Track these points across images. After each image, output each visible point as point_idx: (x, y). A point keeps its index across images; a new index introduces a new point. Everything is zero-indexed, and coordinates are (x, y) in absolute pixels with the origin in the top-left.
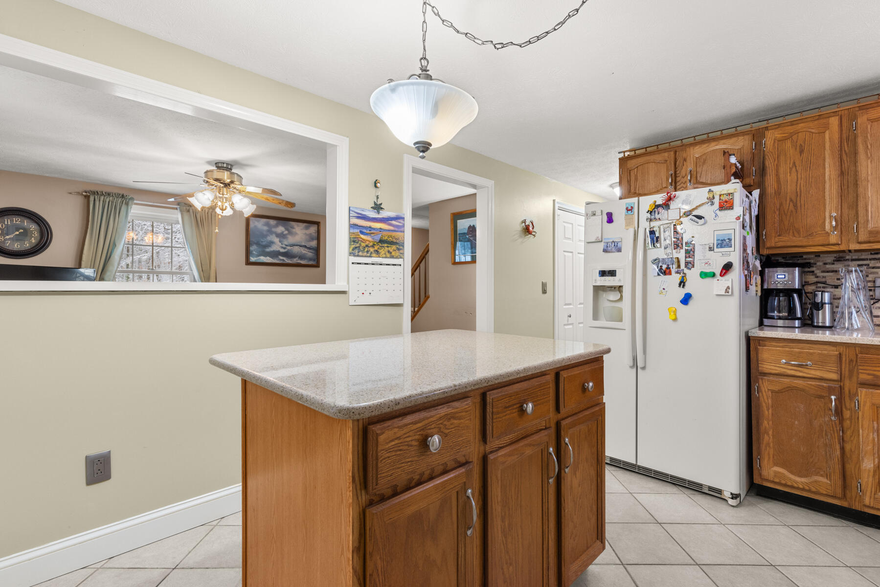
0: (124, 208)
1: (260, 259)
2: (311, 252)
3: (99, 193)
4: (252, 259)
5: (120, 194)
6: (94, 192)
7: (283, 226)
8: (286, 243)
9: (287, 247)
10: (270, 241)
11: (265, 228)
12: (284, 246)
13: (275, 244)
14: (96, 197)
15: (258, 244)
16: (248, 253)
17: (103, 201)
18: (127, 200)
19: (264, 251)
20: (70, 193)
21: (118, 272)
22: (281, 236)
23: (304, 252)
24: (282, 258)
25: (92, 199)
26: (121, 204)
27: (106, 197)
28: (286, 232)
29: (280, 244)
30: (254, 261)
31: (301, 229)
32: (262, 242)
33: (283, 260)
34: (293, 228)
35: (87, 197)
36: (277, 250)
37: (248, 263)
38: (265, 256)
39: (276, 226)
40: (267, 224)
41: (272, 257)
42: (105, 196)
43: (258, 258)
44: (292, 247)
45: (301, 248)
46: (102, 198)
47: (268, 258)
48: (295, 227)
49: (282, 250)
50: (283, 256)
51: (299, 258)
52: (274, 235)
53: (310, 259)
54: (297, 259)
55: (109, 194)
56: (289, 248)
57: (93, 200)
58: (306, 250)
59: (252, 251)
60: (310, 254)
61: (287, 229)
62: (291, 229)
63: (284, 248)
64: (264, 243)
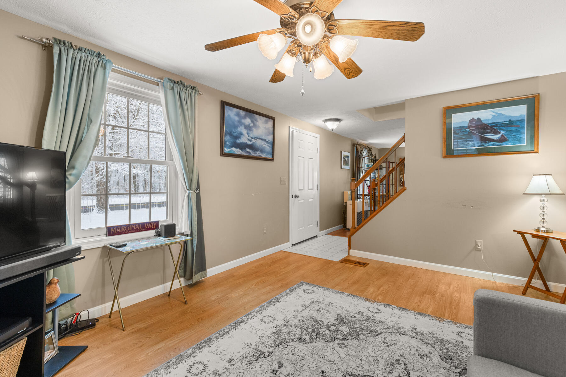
0: (100, 71)
1: (232, 150)
2: (269, 146)
3: (67, 44)
4: (227, 150)
5: (94, 52)
6: (60, 41)
7: (250, 118)
8: (251, 135)
9: (252, 140)
10: (240, 132)
11: (237, 118)
12: (250, 138)
13: (244, 136)
14: (63, 48)
15: (230, 134)
16: (223, 144)
17: (72, 57)
18: (104, 62)
19: (235, 142)
20: (22, 38)
21: (94, 160)
22: (248, 128)
23: (264, 145)
24: (248, 150)
25: (56, 50)
26: (96, 66)
27: (76, 52)
28: (252, 125)
29: (247, 136)
30: (227, 152)
31: (262, 123)
32: (234, 132)
33: (249, 152)
34: (256, 121)
35: (47, 48)
36: (245, 142)
37: (223, 154)
38: (236, 148)
39: (245, 117)
40: (238, 115)
41: (241, 149)
42: (74, 50)
43: (231, 149)
44: (256, 140)
45: (262, 141)
46: (71, 51)
47: (238, 149)
48: (258, 120)
49: (249, 143)
50: (249, 149)
51: (260, 151)
52: (243, 127)
53: (268, 153)
54: (259, 152)
55: (80, 49)
56: (253, 140)
57: (58, 52)
58: (265, 143)
59: (226, 142)
60: (268, 148)
61: (252, 122)
62: (256, 122)
63: (250, 141)
64: (235, 134)
